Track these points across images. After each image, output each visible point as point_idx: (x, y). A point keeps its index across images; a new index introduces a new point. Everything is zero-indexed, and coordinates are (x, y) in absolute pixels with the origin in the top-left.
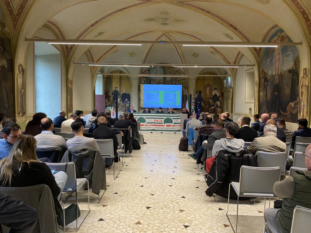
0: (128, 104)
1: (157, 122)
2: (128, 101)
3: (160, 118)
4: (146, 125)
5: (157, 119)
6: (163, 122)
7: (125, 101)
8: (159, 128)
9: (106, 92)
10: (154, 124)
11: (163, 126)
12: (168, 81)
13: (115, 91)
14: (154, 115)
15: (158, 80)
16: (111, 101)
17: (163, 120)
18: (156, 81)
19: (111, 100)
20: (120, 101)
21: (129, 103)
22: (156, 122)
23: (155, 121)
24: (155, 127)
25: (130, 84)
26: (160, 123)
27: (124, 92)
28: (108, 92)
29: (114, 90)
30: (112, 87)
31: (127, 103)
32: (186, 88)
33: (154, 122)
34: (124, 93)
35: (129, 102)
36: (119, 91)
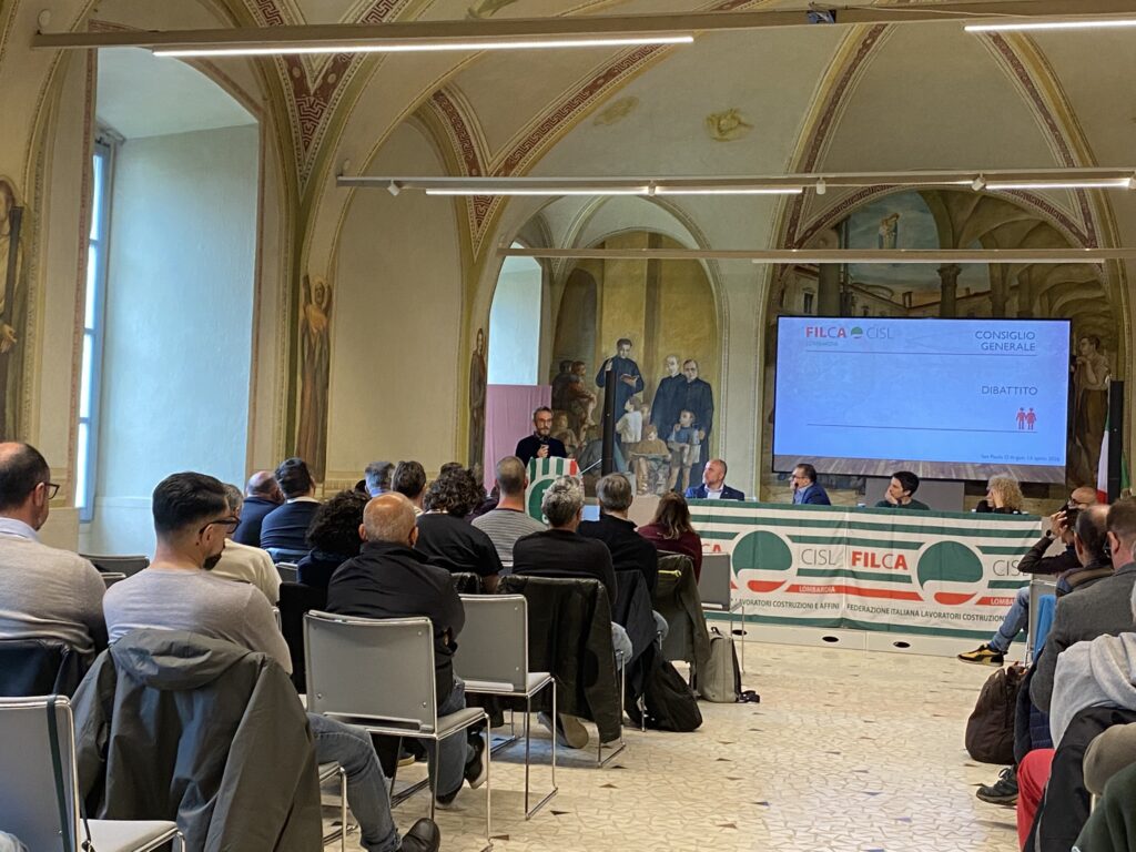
0: (697, 449)
1: (869, 570)
2: (696, 425)
3: (892, 544)
4: (794, 589)
5: (870, 550)
6: (912, 571)
7: (677, 428)
8: (886, 611)
9: (562, 367)
10: (851, 582)
11: (914, 596)
12: (969, 297)
13: (616, 360)
14: (847, 517)
15: (900, 290)
16: (591, 427)
17: (913, 557)
18: (885, 294)
19: (591, 421)
20: (644, 424)
21: (704, 444)
22: (859, 567)
23: (854, 561)
24: (854, 599)
25: (712, 320)
26: (891, 578)
27: (675, 370)
28: (575, 371)
29: (613, 353)
30: (598, 339)
31: (689, 440)
32: (1104, 343)
33: (847, 566)
34: (674, 375)
35: (703, 434)
36: (640, 363)
